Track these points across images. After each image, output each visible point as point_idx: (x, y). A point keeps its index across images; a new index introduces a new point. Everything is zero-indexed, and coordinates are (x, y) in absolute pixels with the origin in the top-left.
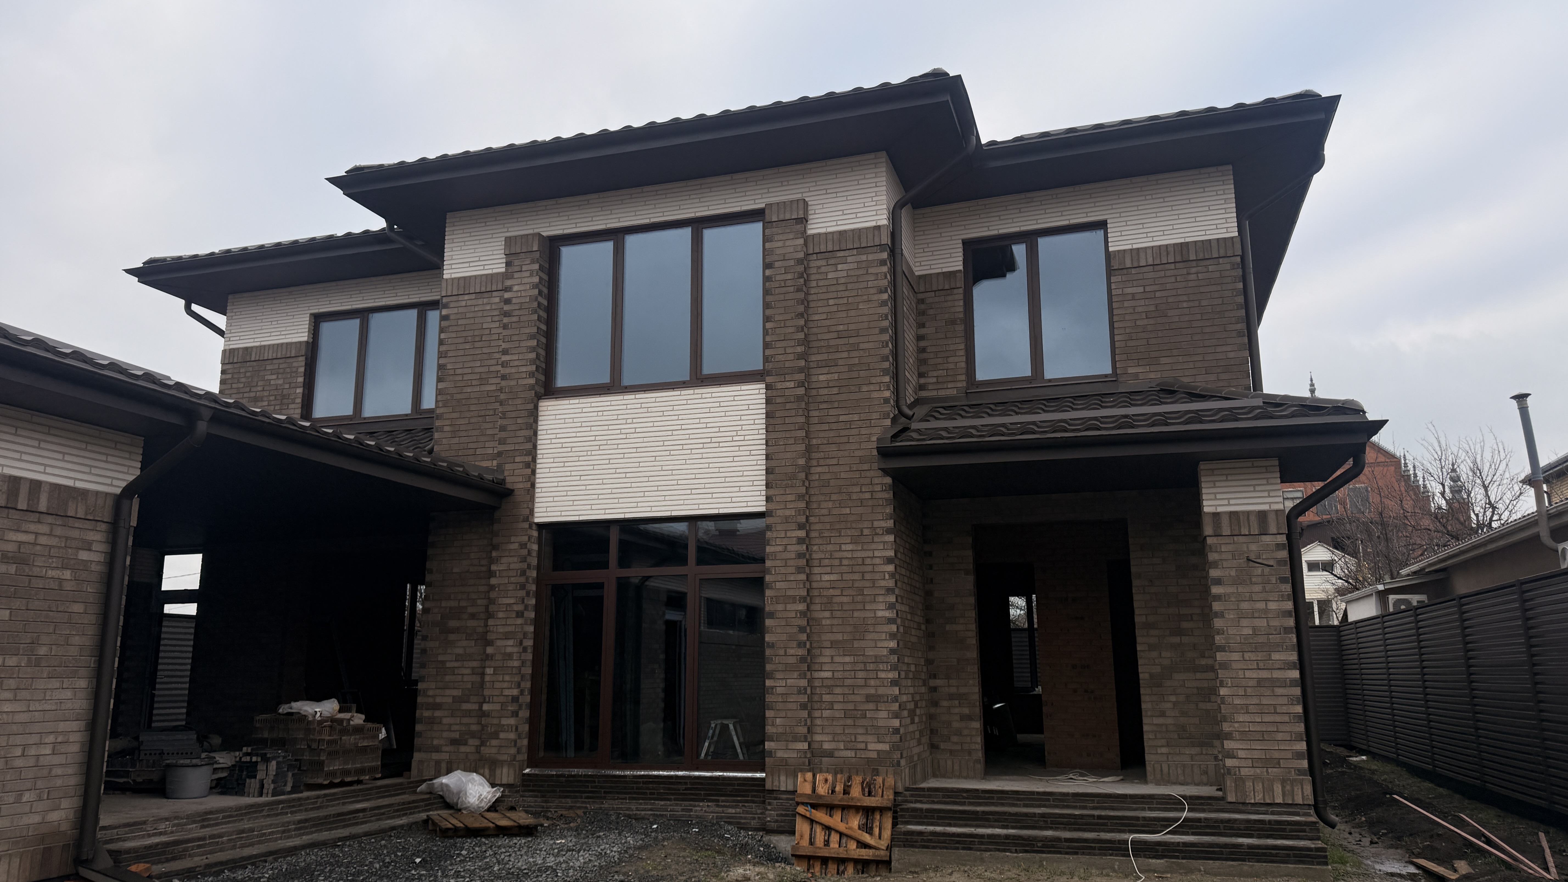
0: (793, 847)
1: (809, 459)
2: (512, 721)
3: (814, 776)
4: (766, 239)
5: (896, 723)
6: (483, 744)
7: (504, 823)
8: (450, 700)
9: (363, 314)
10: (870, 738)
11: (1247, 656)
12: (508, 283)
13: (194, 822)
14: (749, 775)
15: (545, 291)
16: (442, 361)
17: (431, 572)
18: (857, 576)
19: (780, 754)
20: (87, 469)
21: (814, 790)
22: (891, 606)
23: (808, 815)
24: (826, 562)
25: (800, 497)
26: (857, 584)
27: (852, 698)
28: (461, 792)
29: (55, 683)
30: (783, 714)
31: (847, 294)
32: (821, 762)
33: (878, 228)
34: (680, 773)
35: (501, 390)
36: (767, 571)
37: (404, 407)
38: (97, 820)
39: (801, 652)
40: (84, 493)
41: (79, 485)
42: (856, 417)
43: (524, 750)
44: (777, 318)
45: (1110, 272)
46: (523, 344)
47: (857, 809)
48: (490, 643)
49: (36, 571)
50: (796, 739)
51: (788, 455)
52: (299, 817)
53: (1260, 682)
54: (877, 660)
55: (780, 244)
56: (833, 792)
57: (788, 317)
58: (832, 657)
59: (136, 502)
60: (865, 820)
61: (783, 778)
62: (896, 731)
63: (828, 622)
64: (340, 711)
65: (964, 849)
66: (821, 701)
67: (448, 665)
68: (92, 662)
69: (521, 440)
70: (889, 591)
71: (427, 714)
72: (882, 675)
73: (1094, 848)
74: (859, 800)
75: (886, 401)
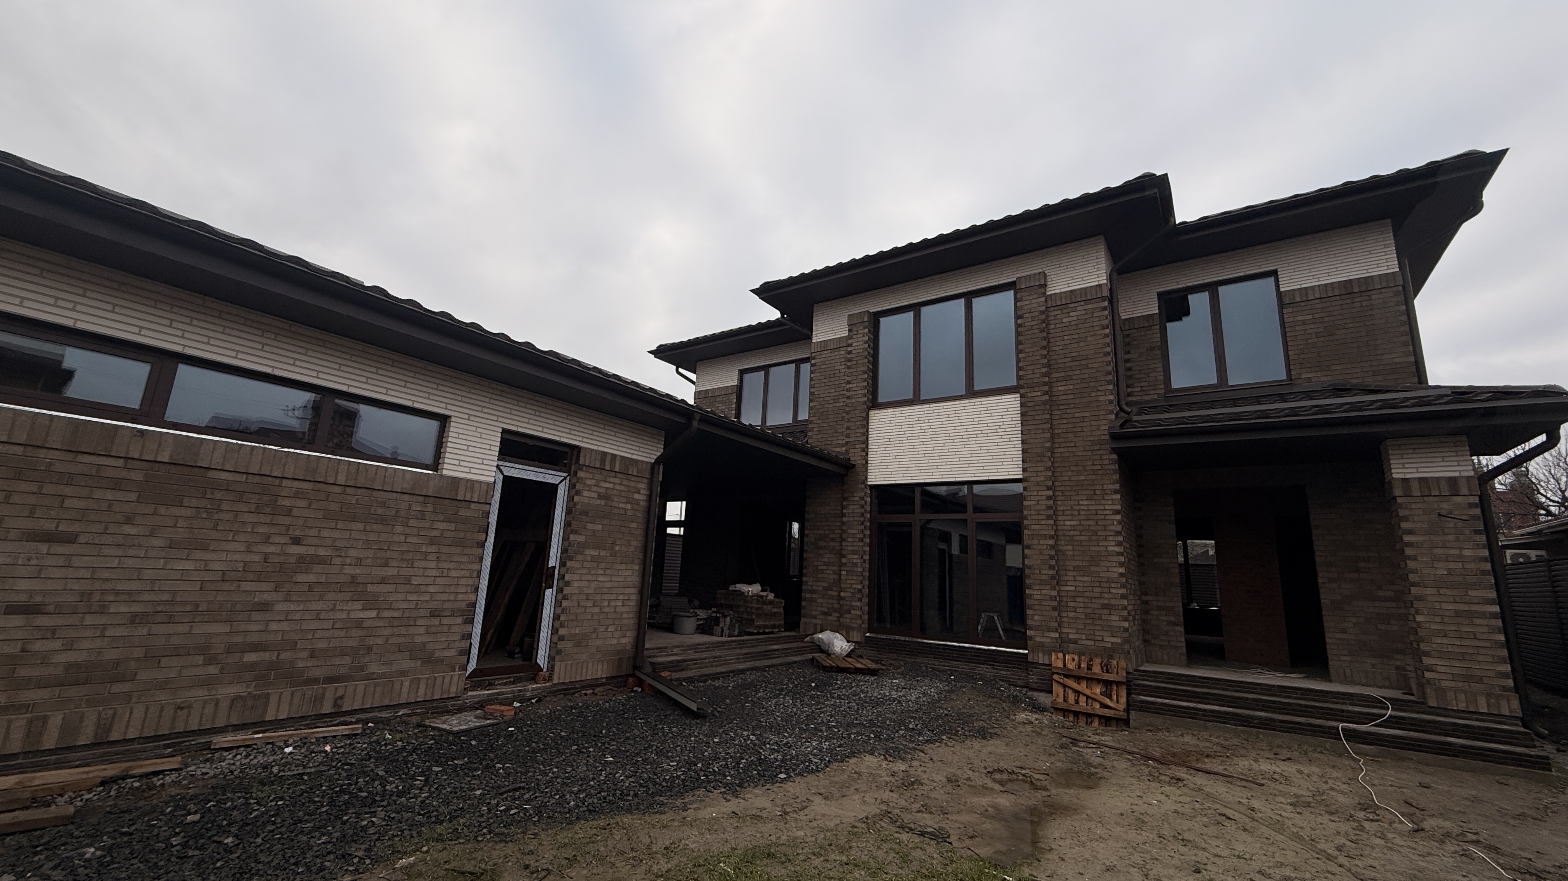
0: (1052, 702)
1: (1053, 443)
2: (858, 604)
3: (1064, 656)
4: (1016, 300)
5: (1126, 624)
6: (841, 616)
7: (859, 666)
8: (821, 589)
9: (766, 368)
10: (1105, 634)
11: (1442, 591)
12: (850, 342)
13: (691, 649)
14: (1015, 650)
15: (872, 345)
16: (812, 390)
17: (808, 513)
18: (1091, 523)
19: (1038, 639)
20: (637, 448)
21: (1065, 665)
22: (1119, 544)
23: (1061, 681)
24: (1069, 513)
25: (1048, 469)
26: (1092, 528)
27: (1090, 605)
28: (830, 644)
29: (623, 566)
30: (1039, 613)
31: (1077, 331)
32: (1068, 647)
33: (1100, 286)
34: (967, 645)
35: (846, 405)
36: (1025, 518)
37: (789, 420)
38: (644, 646)
39: (1051, 572)
40: (637, 461)
41: (634, 457)
42: (1087, 414)
43: (866, 622)
44: (1027, 350)
45: (1281, 305)
46: (860, 377)
47: (1099, 681)
48: (844, 556)
49: (614, 504)
50: (1050, 630)
51: (1038, 441)
52: (744, 651)
53: (1458, 614)
54: (1110, 581)
55: (1028, 302)
56: (1079, 667)
57: (1035, 349)
58: (1074, 577)
59: (661, 467)
60: (1104, 689)
61: (1041, 655)
62: (1126, 630)
63: (1071, 553)
64: (762, 591)
65: (1190, 718)
66: (1067, 606)
67: (820, 568)
68: (641, 556)
69: (859, 435)
70: (1118, 533)
71: (808, 595)
72: (1113, 591)
73: (1306, 730)
74: (1100, 675)
75: (1111, 402)
